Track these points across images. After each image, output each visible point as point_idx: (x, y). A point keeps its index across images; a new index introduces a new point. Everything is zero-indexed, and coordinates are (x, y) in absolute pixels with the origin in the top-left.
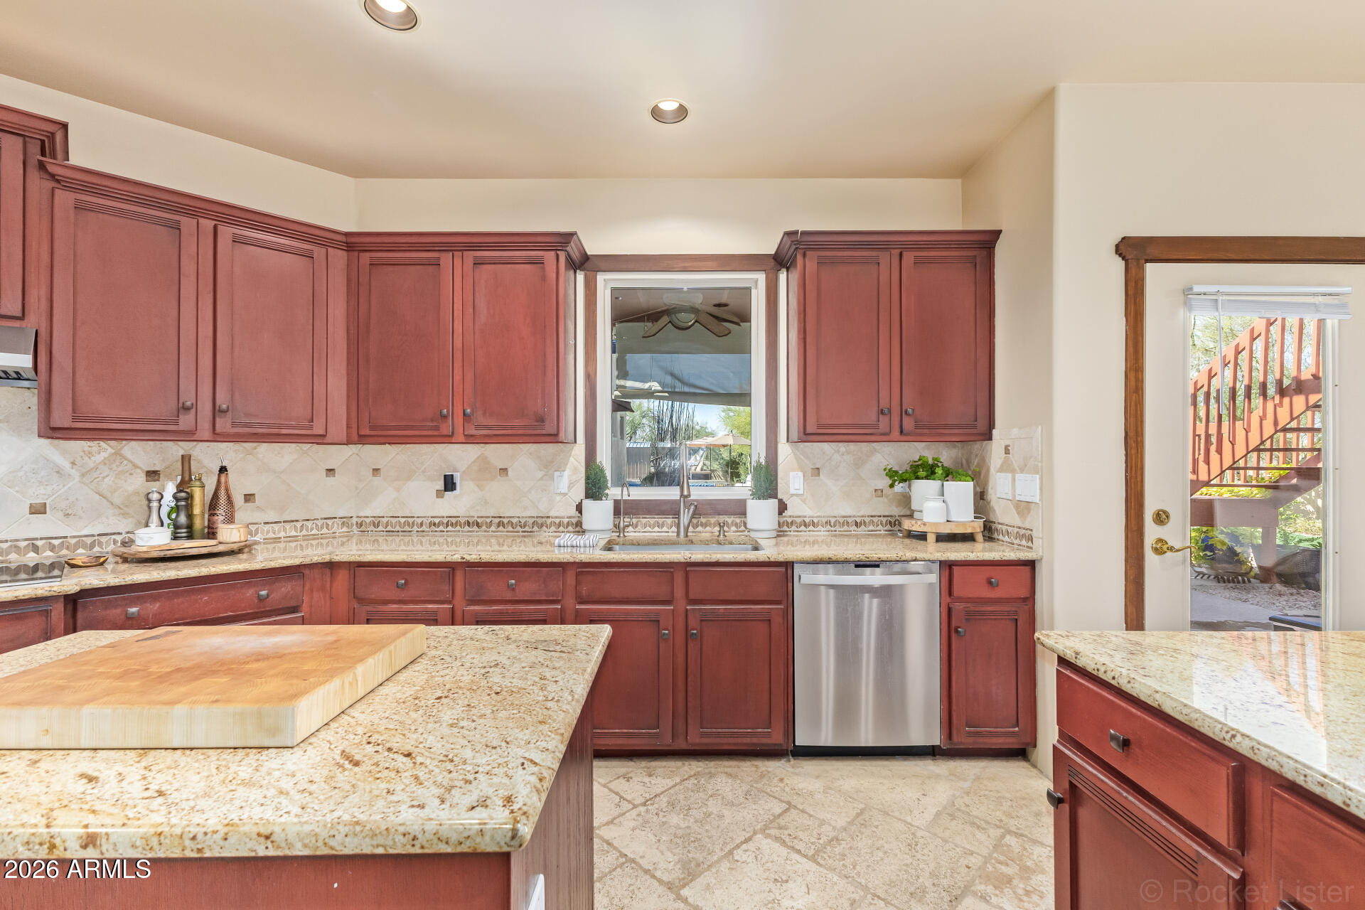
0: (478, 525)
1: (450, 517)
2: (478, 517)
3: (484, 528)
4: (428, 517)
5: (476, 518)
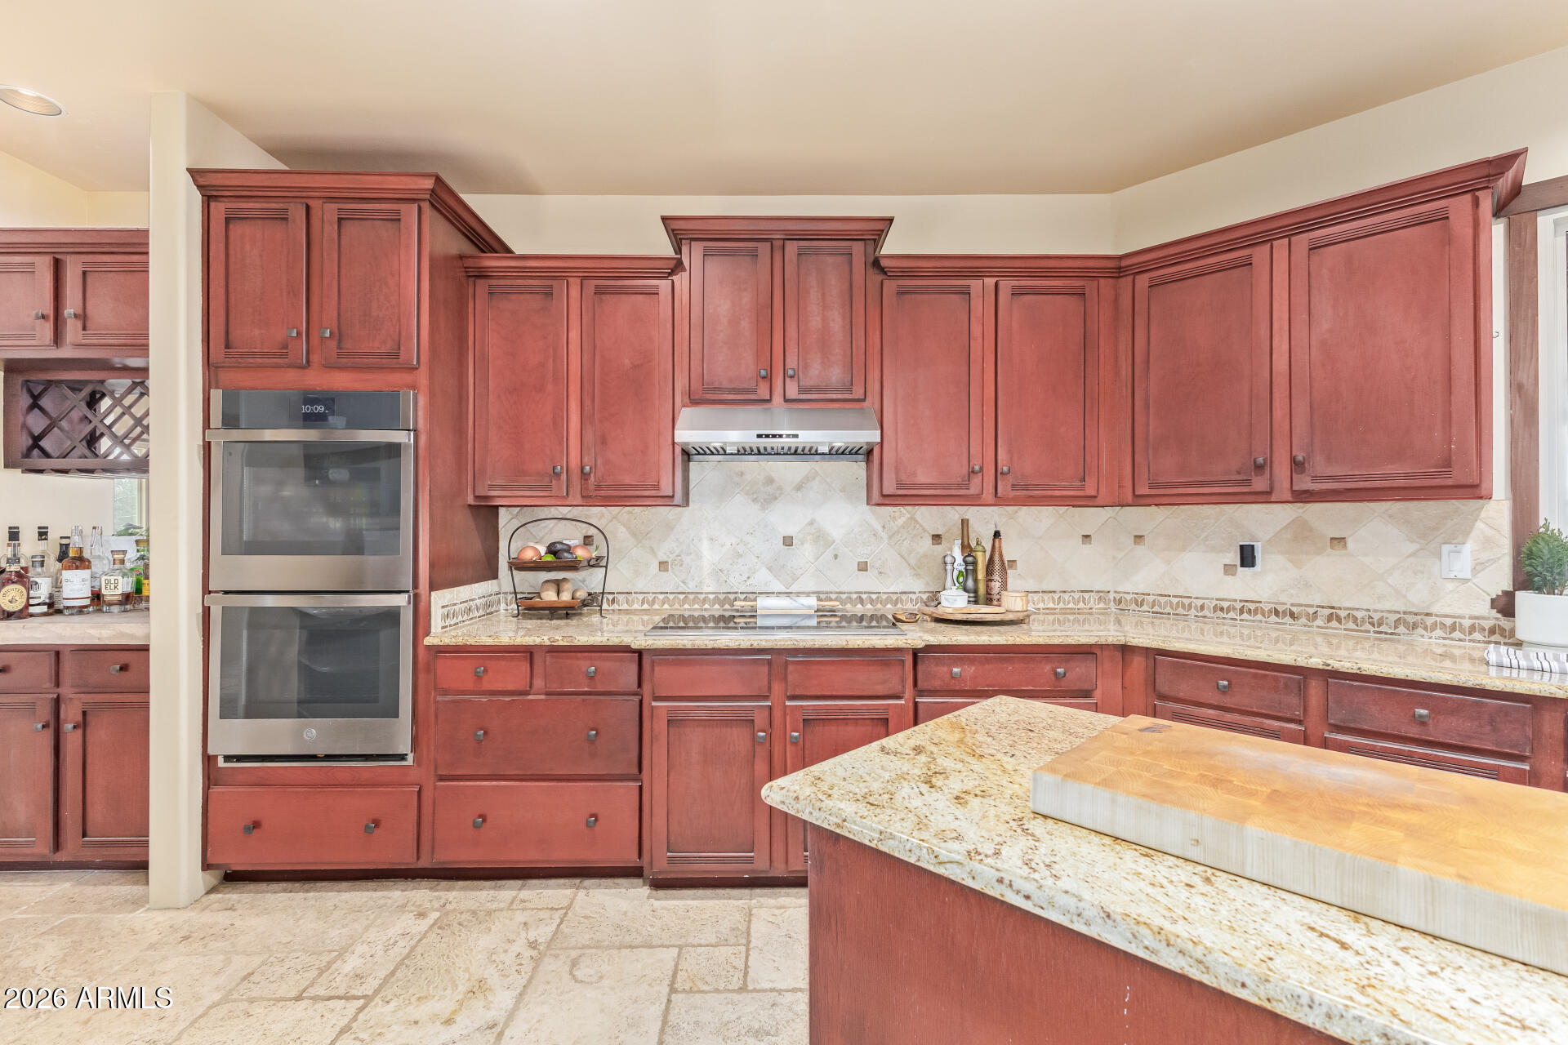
0: (1292, 615)
1: (1247, 601)
2: (1292, 605)
3: (1303, 620)
4: (1213, 599)
5: (1288, 606)
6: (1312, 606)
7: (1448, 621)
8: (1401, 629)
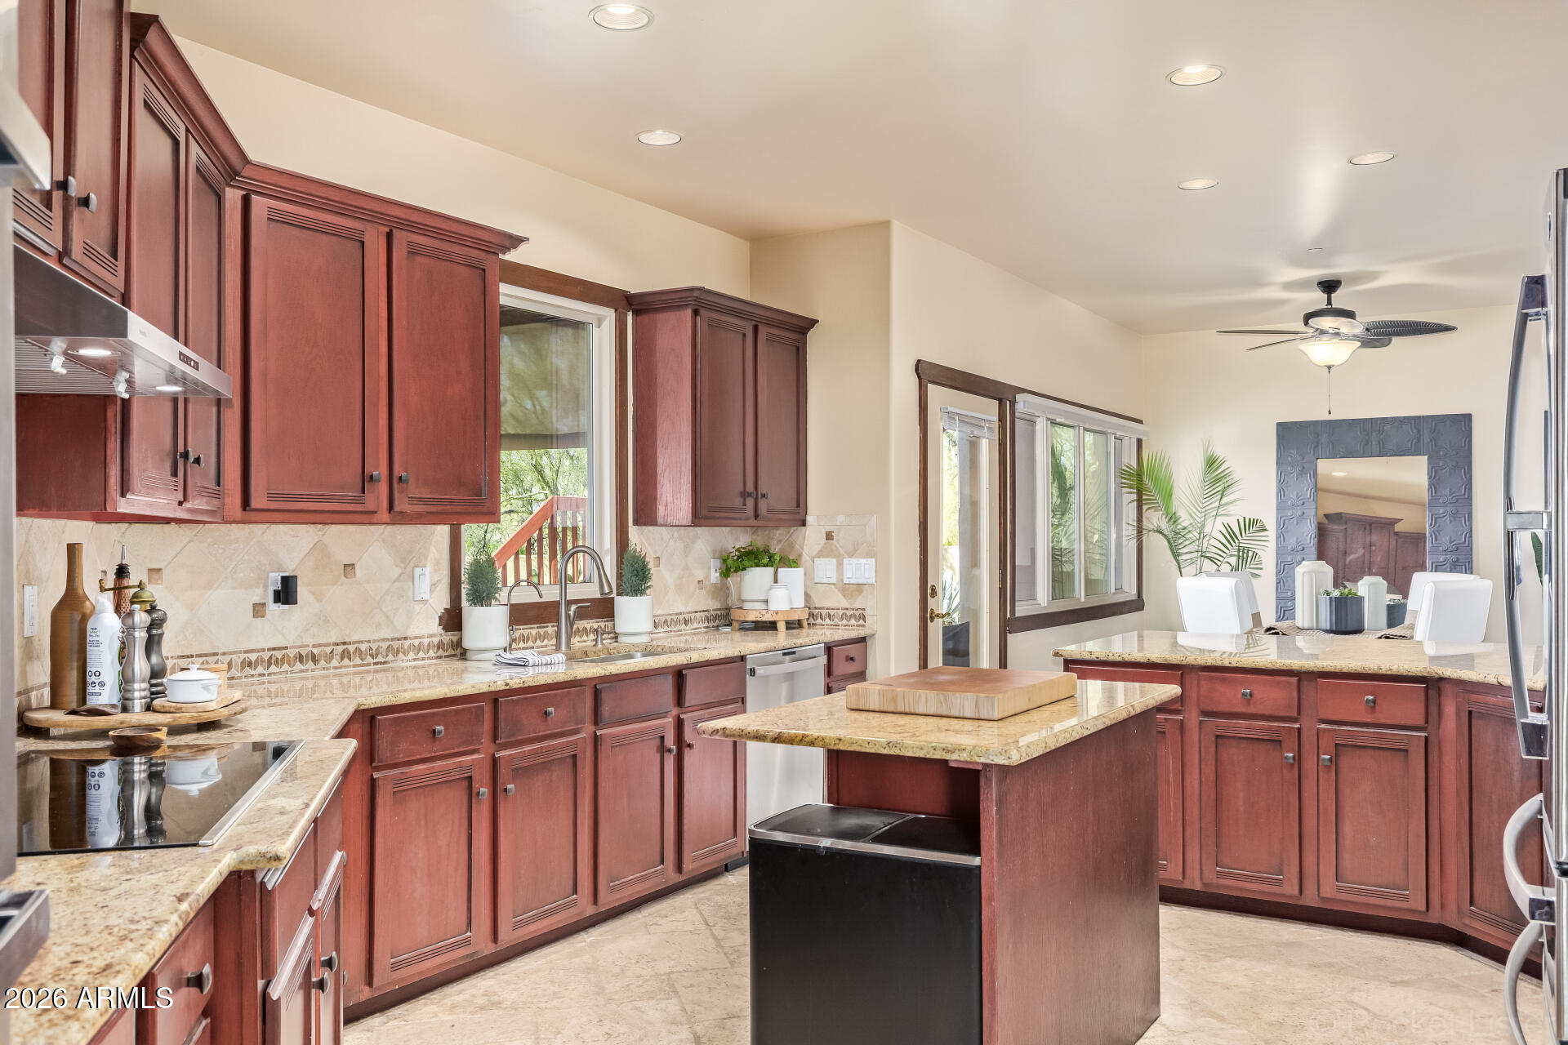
0: (314, 659)
1: (274, 649)
2: (314, 646)
3: (322, 663)
4: (240, 652)
5: (310, 649)
6: (327, 645)
7: (416, 642)
8: (391, 657)
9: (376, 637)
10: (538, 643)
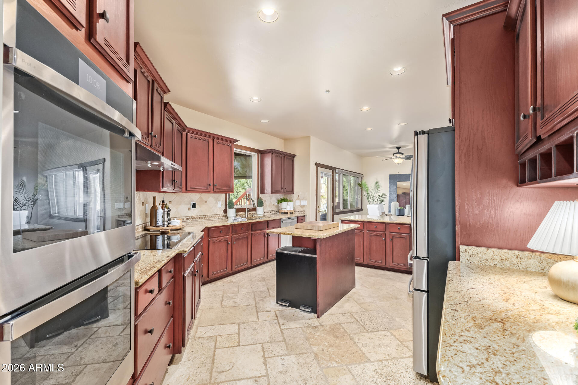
0: (199, 218)
1: (192, 216)
4: (186, 217)
6: (202, 216)
7: (219, 215)
8: (214, 218)
9: (211, 214)
10: (242, 216)
